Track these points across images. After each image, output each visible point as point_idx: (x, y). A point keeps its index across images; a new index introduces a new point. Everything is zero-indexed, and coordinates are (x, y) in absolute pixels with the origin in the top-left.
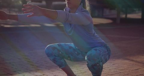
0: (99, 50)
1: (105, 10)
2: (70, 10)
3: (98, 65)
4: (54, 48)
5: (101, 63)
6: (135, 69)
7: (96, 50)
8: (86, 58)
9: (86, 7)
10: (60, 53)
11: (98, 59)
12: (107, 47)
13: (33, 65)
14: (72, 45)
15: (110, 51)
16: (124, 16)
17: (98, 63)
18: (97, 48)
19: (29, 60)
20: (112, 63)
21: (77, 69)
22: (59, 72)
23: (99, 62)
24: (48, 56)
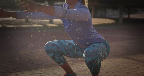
0: (97, 47)
1: (108, 10)
2: (69, 6)
3: (96, 61)
4: (53, 45)
5: (99, 59)
6: (135, 68)
7: (94, 46)
8: (84, 55)
9: (85, 3)
10: (60, 49)
11: (96, 55)
12: (106, 44)
13: (33, 64)
14: (72, 41)
15: (109, 47)
16: (126, 16)
17: (96, 60)
18: (96, 45)
19: (29, 59)
20: (112, 61)
21: (77, 68)
22: (59, 71)
23: (97, 58)
24: (48, 53)
